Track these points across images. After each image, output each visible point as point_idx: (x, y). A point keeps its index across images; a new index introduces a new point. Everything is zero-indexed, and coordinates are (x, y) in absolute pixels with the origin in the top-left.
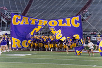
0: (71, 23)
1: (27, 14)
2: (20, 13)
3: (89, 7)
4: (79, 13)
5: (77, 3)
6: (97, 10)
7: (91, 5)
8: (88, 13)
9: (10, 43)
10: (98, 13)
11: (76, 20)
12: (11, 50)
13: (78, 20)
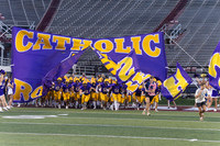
0: (141, 48)
2: (32, 26)
3: (181, 15)
4: (159, 28)
5: (156, 6)
7: (185, 9)
8: (179, 27)
11: (152, 42)
13: (157, 41)
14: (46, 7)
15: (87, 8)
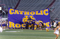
0: (43, 13)
1: (17, 8)
2: (13, 7)
4: (48, 7)
5: (47, 2)
6: (58, 6)
7: (55, 3)
8: (53, 7)
9: (8, 25)
10: (59, 7)
11: (46, 11)
12: (8, 29)
13: (47, 11)
14: (17, 2)
15: (28, 2)
